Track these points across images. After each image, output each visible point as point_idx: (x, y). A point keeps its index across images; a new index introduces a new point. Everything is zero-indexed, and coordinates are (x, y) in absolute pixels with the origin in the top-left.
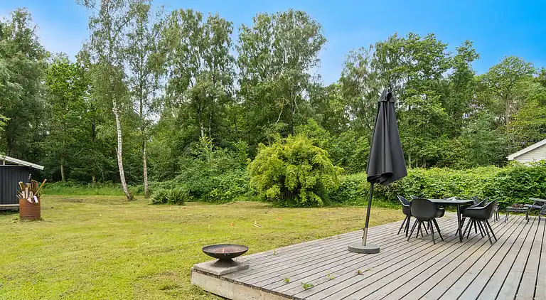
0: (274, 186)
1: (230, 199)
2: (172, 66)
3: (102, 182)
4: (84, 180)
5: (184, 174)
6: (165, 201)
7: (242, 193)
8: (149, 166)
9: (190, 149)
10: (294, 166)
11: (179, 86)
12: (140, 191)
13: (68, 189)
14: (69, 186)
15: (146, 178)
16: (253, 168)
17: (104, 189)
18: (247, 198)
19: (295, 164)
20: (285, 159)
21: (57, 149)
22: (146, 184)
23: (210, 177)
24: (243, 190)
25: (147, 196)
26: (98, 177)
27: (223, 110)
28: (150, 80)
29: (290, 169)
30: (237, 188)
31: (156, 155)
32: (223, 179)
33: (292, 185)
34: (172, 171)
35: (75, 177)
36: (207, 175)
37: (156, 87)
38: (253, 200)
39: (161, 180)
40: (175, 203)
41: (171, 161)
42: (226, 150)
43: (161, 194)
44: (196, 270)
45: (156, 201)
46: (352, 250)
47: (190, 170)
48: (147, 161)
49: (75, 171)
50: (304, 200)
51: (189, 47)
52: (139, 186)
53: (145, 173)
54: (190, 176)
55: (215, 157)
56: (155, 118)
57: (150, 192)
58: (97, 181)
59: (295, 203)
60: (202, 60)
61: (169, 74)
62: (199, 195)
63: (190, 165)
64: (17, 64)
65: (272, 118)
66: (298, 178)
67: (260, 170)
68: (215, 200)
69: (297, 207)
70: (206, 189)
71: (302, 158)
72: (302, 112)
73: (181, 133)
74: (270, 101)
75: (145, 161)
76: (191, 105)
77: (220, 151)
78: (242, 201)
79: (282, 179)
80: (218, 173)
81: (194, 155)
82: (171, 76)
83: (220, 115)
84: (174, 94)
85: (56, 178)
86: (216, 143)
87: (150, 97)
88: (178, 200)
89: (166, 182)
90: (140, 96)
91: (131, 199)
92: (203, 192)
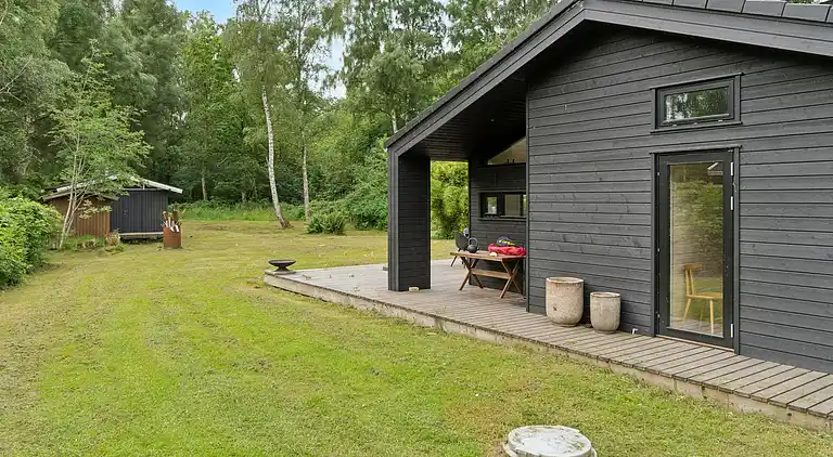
3: (254, 200)
4: (231, 198)
5: (358, 190)
11: (361, 52)
13: (211, 211)
14: (212, 206)
15: (306, 197)
17: (256, 213)
21: (197, 156)
22: (307, 204)
26: (250, 194)
35: (219, 194)
40: (331, 232)
45: (310, 229)
47: (366, 185)
48: (309, 173)
49: (219, 185)
53: (306, 190)
54: (364, 193)
58: (248, 199)
60: (395, 14)
61: (347, 37)
64: (150, 43)
73: (365, 122)
75: (305, 173)
82: (350, 40)
85: (195, 195)
88: (336, 229)
91: (286, 225)
92: (378, 217)
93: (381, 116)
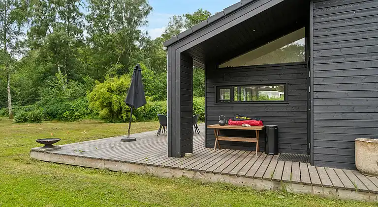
0: (105, 109)
1: (78, 119)
2: (33, 18)
5: (43, 100)
6: (25, 120)
7: (88, 114)
8: (13, 93)
9: (48, 81)
10: (118, 96)
11: (39, 32)
12: (5, 113)
15: (10, 103)
16: (90, 97)
18: (91, 117)
19: (118, 94)
20: (112, 92)
22: (10, 107)
23: (63, 103)
24: (88, 111)
25: (11, 117)
27: (76, 53)
28: (13, 29)
29: (115, 98)
30: (83, 110)
31: (20, 85)
32: (73, 104)
33: (116, 108)
34: (33, 98)
36: (61, 101)
37: (18, 33)
38: (95, 119)
39: (23, 105)
40: (33, 121)
41: (32, 89)
42: (77, 82)
43: (22, 116)
44: (33, 150)
45: (18, 120)
46: (122, 140)
47: (48, 97)
48: (11, 90)
50: (124, 118)
51: (48, 4)
52: (4, 110)
53: (10, 99)
54: (47, 102)
55: (68, 88)
56: (18, 57)
57: (13, 114)
59: (119, 119)
61: (30, 23)
62: (55, 116)
63: (48, 93)
65: (114, 60)
66: (120, 103)
67: (95, 99)
68: (67, 119)
69: (120, 122)
70: (60, 112)
71: (124, 91)
72: (135, 58)
73: (41, 68)
74: (112, 48)
75: (9, 90)
76: (49, 48)
77: (72, 83)
78: (87, 120)
79: (110, 104)
80: (71, 100)
81: (52, 86)
82: (32, 25)
83: (74, 57)
84: (35, 39)
86: (70, 77)
87: (13, 41)
88: (36, 120)
89: (27, 107)
90: (5, 40)
92: (57, 114)
93: (50, 65)
